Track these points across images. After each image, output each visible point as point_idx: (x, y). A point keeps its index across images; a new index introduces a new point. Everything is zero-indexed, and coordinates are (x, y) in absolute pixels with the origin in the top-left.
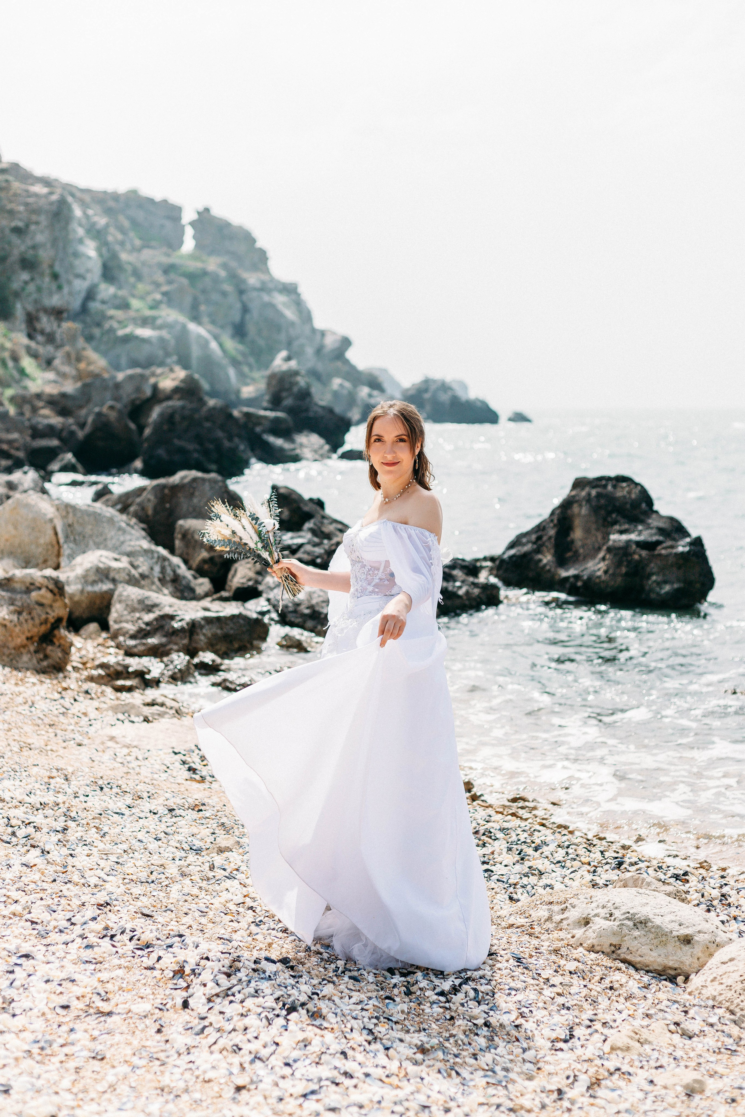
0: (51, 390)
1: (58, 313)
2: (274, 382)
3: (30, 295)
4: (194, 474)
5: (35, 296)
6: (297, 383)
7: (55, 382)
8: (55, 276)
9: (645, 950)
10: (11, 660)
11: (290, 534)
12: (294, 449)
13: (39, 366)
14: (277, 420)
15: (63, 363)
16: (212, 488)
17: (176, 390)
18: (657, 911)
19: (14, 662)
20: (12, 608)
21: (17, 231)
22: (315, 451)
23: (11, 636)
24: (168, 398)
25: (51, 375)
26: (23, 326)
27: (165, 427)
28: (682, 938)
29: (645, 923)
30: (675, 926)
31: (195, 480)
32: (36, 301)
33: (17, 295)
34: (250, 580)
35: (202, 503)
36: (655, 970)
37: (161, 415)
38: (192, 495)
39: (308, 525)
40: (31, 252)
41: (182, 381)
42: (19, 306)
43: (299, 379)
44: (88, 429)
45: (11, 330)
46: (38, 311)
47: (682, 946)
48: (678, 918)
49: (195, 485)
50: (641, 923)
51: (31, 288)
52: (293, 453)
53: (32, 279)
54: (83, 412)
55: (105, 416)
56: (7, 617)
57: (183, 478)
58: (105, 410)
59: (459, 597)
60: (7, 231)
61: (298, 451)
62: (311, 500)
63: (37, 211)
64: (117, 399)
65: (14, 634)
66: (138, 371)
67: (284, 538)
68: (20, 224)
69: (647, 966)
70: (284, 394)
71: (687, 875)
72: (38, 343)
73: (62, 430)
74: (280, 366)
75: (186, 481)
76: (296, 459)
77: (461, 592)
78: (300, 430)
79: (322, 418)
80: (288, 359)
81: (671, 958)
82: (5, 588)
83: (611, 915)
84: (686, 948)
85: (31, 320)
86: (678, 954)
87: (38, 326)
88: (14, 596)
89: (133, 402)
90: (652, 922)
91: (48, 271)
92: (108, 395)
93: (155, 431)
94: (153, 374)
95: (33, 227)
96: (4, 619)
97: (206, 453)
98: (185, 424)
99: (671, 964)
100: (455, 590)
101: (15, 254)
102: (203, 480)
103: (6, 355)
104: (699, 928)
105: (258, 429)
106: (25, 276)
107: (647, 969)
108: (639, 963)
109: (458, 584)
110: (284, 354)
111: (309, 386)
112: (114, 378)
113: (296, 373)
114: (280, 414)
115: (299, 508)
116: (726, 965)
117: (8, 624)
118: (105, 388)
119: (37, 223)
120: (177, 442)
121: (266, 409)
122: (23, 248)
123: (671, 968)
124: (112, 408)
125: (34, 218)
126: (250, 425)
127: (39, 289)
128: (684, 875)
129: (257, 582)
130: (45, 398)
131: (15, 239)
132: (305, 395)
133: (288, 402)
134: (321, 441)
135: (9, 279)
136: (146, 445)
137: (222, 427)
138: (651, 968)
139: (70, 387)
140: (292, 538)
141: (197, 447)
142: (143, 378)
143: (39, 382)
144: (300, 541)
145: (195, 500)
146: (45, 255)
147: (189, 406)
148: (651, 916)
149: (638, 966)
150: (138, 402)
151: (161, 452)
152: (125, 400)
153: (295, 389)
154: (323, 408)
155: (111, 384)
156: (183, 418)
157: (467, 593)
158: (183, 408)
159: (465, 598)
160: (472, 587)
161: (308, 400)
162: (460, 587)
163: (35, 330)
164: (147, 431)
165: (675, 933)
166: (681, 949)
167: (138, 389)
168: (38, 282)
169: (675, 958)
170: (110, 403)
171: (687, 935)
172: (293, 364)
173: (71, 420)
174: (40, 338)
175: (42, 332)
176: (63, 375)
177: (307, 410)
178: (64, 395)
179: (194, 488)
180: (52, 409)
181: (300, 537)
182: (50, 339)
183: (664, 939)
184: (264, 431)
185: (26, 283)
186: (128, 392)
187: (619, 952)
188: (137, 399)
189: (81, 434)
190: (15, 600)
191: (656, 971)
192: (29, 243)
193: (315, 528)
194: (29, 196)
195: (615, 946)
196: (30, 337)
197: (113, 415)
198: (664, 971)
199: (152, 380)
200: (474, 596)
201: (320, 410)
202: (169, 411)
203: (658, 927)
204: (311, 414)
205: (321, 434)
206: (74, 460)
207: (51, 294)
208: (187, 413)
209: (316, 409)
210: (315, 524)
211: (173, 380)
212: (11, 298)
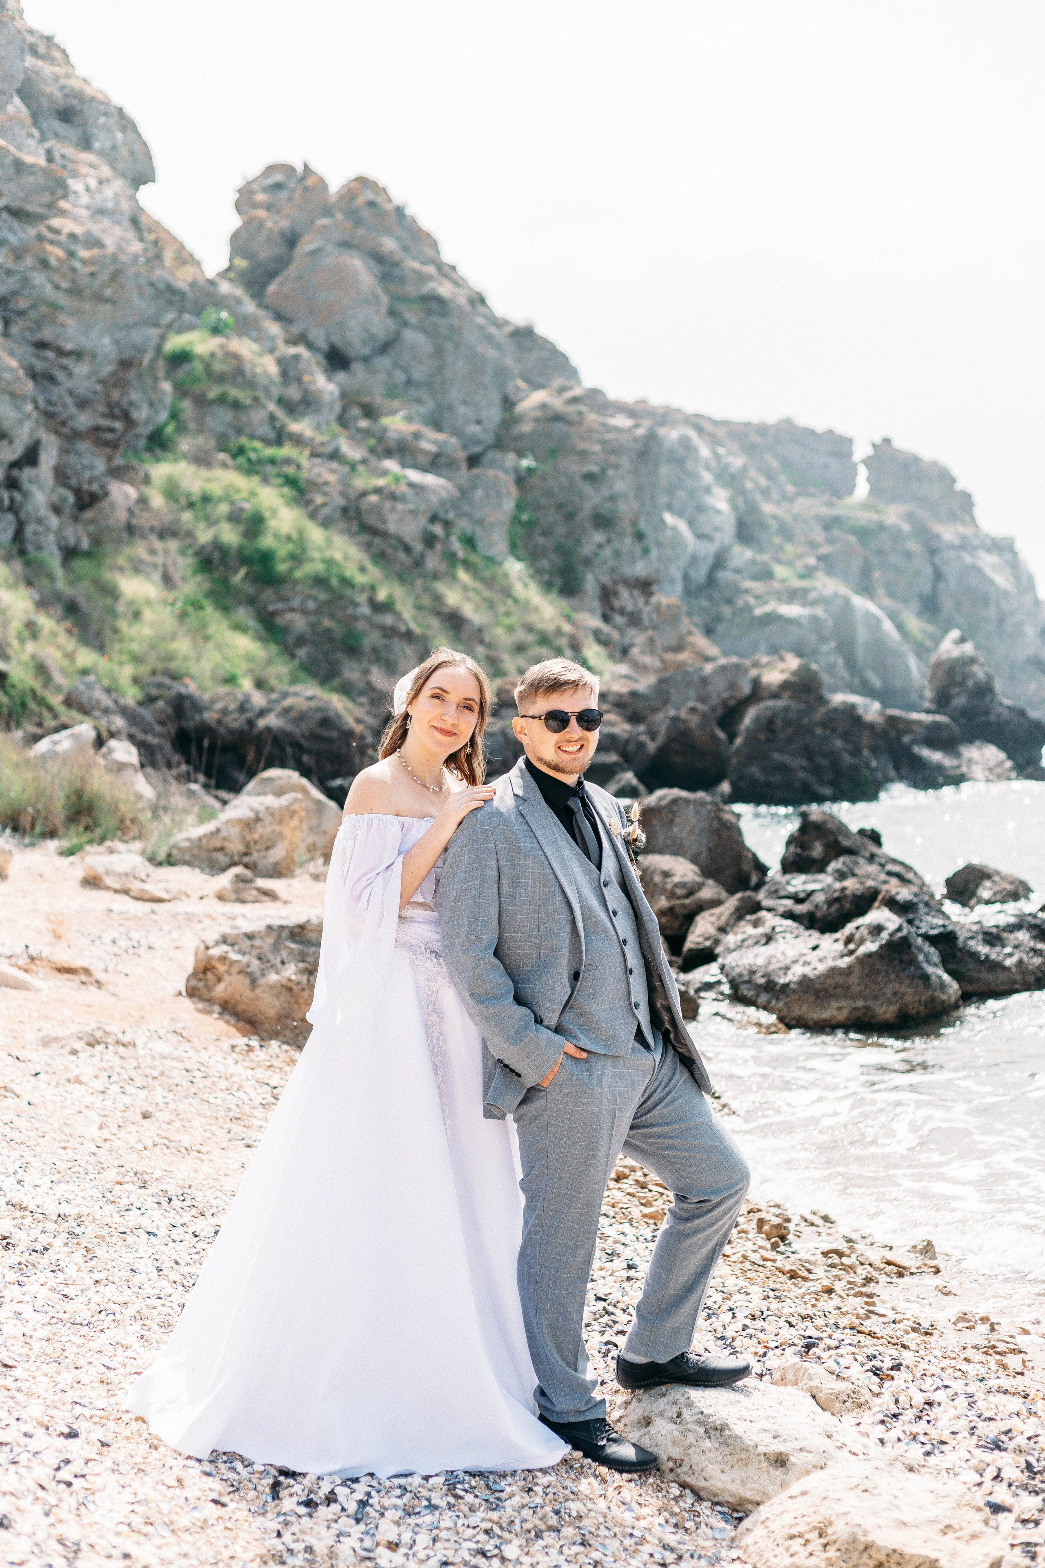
0: (621, 688)
1: (645, 586)
2: (940, 674)
3: (605, 561)
4: (676, 792)
5: (612, 563)
6: (973, 675)
7: (627, 677)
8: (640, 536)
9: (713, 1470)
10: (297, 1036)
11: (803, 877)
12: (958, 767)
13: (611, 657)
14: (935, 726)
15: (643, 652)
16: (697, 813)
17: (785, 686)
18: (746, 1414)
19: (300, 1038)
20: (301, 965)
21: (590, 477)
22: (990, 770)
23: (297, 1003)
24: (775, 696)
25: (623, 669)
26: (596, 604)
27: (762, 737)
28: (772, 1458)
29: (721, 1431)
30: (767, 1438)
31: (675, 801)
32: (613, 571)
33: (587, 562)
34: (707, 939)
35: (684, 834)
36: (727, 1502)
37: (756, 720)
38: (672, 822)
39: (833, 866)
40: (608, 505)
41: (794, 673)
42: (590, 577)
43: (976, 668)
44: (661, 739)
45: (577, 610)
46: (615, 583)
47: (771, 1469)
48: (775, 1427)
49: (675, 808)
50: (716, 1429)
51: (607, 552)
52: (957, 772)
53: (609, 541)
54: (659, 716)
55: (685, 721)
56: (293, 977)
57: (660, 799)
58: (683, 714)
59: (1006, 969)
60: (577, 479)
61: (964, 769)
62: (862, 832)
63: (614, 450)
64: (703, 699)
65: (301, 1001)
66: (734, 659)
67: (794, 882)
68: (594, 469)
69: (715, 1495)
70: (955, 690)
71: (899, 1369)
72: (615, 627)
73: (627, 741)
74: (948, 652)
75: (663, 803)
76: (957, 780)
77: (1008, 962)
78: (970, 739)
79: (1008, 722)
80: (962, 640)
81: (749, 1485)
82: (298, 939)
83: (679, 1415)
84: (777, 1473)
85: (607, 595)
86: (762, 1480)
87: (616, 603)
88: (306, 950)
89: (724, 703)
90: (730, 1430)
91: (629, 530)
92: (692, 692)
93: (747, 743)
94: (756, 665)
95: (611, 472)
96: (290, 980)
97: (817, 771)
98: (789, 731)
99: (749, 1495)
100: (1001, 958)
101: (587, 509)
102: (687, 801)
103: (563, 642)
104: (801, 1444)
105: (906, 739)
106: (599, 537)
107: (716, 1499)
108: (704, 1489)
109: (1008, 950)
110: (955, 634)
111: (990, 678)
112: (701, 669)
113: (972, 661)
114: (939, 718)
115: (837, 842)
116: (795, 1500)
117: (294, 987)
118: (689, 684)
119: (616, 467)
120: (776, 756)
121: (928, 712)
122: (597, 500)
123: (749, 1501)
124: (693, 710)
125: (613, 459)
126: (893, 734)
127: (617, 554)
128: (892, 1369)
129: (717, 942)
130: (611, 698)
131: (587, 489)
132: (985, 690)
133: (960, 701)
134: (1001, 755)
135: (578, 542)
136: (734, 761)
137: (845, 736)
138: (721, 1499)
139: (644, 684)
140: (804, 883)
141: (805, 763)
142: (739, 668)
143: (607, 677)
144: (811, 887)
145: (675, 829)
146: (625, 509)
147: (795, 706)
148: (731, 1421)
149: (702, 1494)
150: (732, 703)
151: (755, 770)
152: (715, 699)
153: (970, 683)
154: (1010, 709)
155: (696, 679)
156: (787, 723)
157: (1020, 962)
158: (787, 709)
159: (1014, 970)
160: (1031, 954)
161: (988, 698)
162: (1010, 955)
163: (612, 608)
164: (738, 741)
165: (761, 1449)
166: (768, 1473)
167: (733, 686)
168: (617, 544)
169: (757, 1486)
170: (691, 704)
171: (780, 1453)
172: (968, 648)
173: (642, 728)
174: (619, 619)
175: (622, 612)
176: (641, 668)
177: (987, 712)
178: (634, 694)
179: (674, 813)
180: (619, 714)
181: (815, 881)
182: (634, 620)
183: (743, 1456)
184: (915, 742)
185: (600, 546)
186: (718, 691)
187: (679, 1470)
188: (732, 697)
189: (652, 747)
190: (307, 954)
191: (727, 1504)
192: (606, 493)
193: (845, 869)
194: (608, 431)
195: (675, 1461)
196: (606, 618)
197: (694, 720)
198: (741, 1505)
199: (754, 672)
200: (1031, 967)
201: (1005, 713)
202: (769, 713)
203: (737, 1437)
204: (993, 718)
205: (1002, 745)
206: (635, 782)
207: (633, 560)
208: (792, 716)
209: (999, 709)
210: (844, 864)
211: (782, 671)
212: (580, 567)
